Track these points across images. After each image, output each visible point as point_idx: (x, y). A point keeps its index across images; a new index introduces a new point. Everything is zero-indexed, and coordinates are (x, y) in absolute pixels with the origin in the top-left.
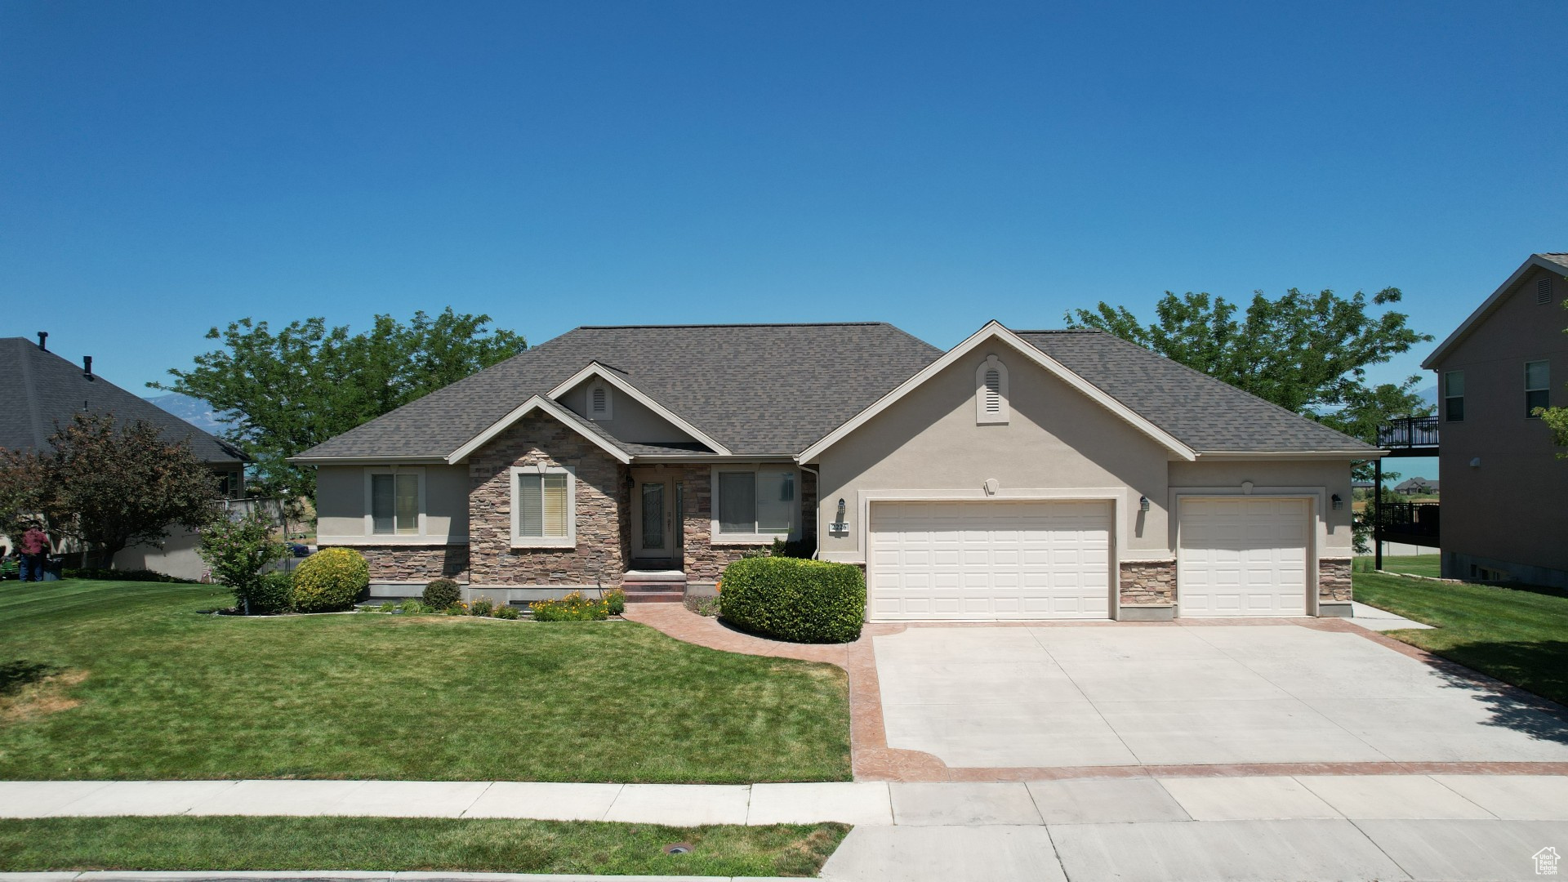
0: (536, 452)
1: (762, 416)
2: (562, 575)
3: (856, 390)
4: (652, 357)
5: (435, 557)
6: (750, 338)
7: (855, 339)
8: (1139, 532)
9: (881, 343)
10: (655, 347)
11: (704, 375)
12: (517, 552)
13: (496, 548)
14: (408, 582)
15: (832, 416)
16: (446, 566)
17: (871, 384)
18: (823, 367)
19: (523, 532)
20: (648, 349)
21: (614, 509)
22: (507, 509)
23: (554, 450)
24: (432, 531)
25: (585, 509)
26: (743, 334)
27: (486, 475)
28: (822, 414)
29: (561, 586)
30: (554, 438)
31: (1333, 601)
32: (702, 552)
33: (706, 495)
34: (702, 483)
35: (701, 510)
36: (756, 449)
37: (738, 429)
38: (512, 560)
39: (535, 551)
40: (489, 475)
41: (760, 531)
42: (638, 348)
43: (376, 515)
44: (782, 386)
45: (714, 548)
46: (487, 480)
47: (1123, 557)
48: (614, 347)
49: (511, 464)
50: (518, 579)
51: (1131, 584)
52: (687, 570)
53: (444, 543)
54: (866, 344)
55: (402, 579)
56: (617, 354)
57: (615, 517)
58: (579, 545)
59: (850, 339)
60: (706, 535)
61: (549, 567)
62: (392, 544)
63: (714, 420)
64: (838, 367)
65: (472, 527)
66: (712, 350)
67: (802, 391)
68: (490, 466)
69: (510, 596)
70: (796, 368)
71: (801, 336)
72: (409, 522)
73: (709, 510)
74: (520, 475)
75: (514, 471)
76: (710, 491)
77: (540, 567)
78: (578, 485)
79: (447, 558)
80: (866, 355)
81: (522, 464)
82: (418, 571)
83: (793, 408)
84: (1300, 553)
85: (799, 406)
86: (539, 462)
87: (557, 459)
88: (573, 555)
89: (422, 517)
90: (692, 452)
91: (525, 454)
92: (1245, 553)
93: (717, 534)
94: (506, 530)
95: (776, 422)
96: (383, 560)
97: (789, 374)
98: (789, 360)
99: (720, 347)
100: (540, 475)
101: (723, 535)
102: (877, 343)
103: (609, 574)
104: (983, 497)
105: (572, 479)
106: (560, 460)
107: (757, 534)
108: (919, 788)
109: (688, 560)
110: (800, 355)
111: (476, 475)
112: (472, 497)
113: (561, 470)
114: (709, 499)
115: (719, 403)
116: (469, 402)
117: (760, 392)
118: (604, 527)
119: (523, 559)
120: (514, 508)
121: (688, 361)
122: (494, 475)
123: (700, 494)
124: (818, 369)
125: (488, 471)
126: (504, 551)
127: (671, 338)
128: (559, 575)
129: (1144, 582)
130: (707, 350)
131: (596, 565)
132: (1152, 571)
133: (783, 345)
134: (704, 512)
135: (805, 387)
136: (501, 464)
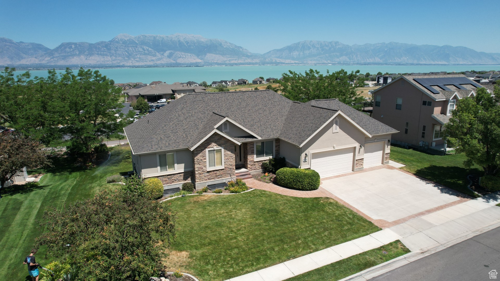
0: (213, 144)
1: (261, 125)
3: (277, 114)
5: (180, 176)
6: (239, 97)
7: (267, 96)
8: (359, 153)
9: (274, 97)
10: (216, 101)
11: (236, 111)
12: (208, 172)
16: (184, 178)
17: (280, 112)
18: (265, 106)
19: (210, 166)
21: (234, 157)
22: (205, 161)
25: (227, 158)
27: (199, 152)
29: (221, 179)
30: (218, 140)
31: (387, 161)
32: (252, 164)
34: (252, 146)
36: (267, 137)
37: (258, 130)
39: (213, 171)
41: (266, 156)
42: (211, 102)
43: (161, 166)
44: (259, 114)
45: (255, 162)
47: (357, 158)
49: (206, 148)
50: (209, 179)
52: (249, 168)
53: (183, 171)
54: (270, 98)
55: (170, 183)
58: (225, 168)
60: (253, 159)
61: (217, 174)
62: (167, 174)
64: (269, 106)
65: (195, 167)
67: (265, 115)
69: (207, 184)
70: (258, 107)
71: (252, 95)
73: (254, 153)
74: (209, 151)
76: (254, 148)
78: (225, 152)
79: (184, 175)
80: (272, 102)
85: (268, 121)
86: (214, 147)
87: (219, 145)
89: (176, 165)
91: (210, 145)
94: (205, 166)
95: (265, 127)
96: (164, 179)
97: (258, 110)
98: (255, 105)
99: (234, 100)
100: (214, 150)
101: (257, 158)
103: (233, 174)
104: (333, 149)
108: (393, 228)
111: (196, 152)
113: (220, 148)
115: (247, 121)
117: (255, 116)
118: (232, 162)
123: (251, 149)
126: (205, 172)
127: (218, 97)
128: (220, 176)
129: (359, 163)
130: (231, 102)
131: (230, 172)
133: (250, 99)
136: (203, 148)
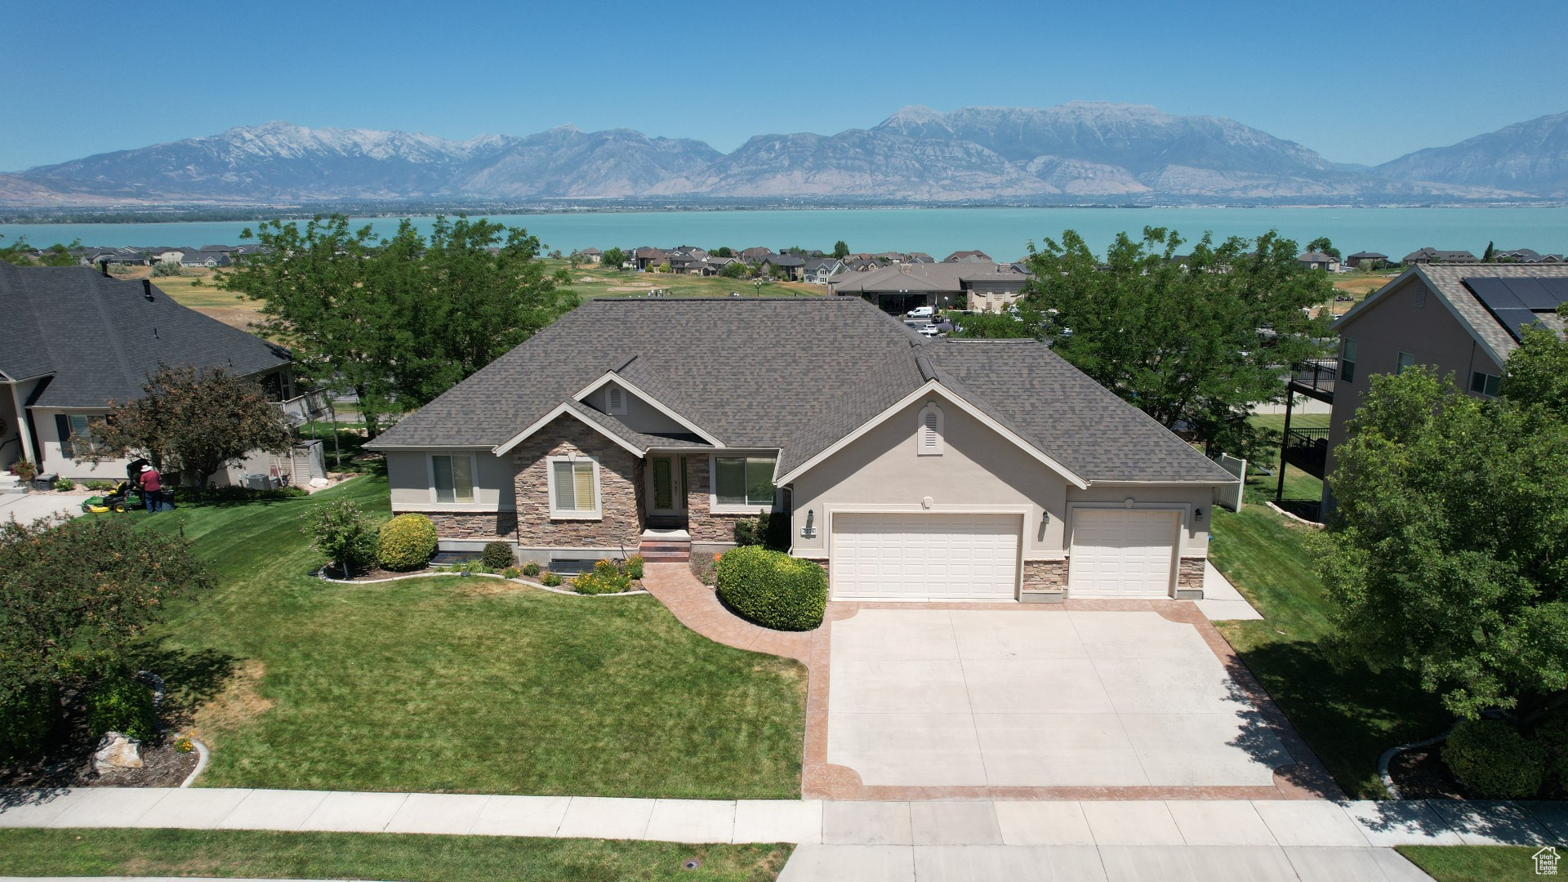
0: (567, 445)
1: (750, 406)
2: (591, 540)
3: (829, 377)
4: (657, 335)
5: (489, 521)
6: (740, 314)
7: (832, 318)
8: (1041, 537)
9: (854, 322)
10: (660, 324)
11: (702, 358)
12: (555, 522)
13: (538, 519)
14: (469, 539)
15: (808, 406)
16: (497, 527)
17: (842, 370)
18: (803, 349)
19: (560, 506)
20: (653, 326)
21: (632, 490)
22: (546, 490)
23: (581, 444)
24: (485, 500)
25: (608, 490)
26: (734, 310)
27: (527, 462)
28: (801, 403)
29: (592, 548)
30: (580, 434)
31: (1189, 588)
32: (703, 519)
33: (705, 475)
34: (702, 466)
35: (701, 487)
36: (746, 442)
37: (731, 419)
38: (552, 528)
39: (570, 522)
40: (530, 462)
41: (749, 504)
42: (645, 324)
43: (437, 488)
44: (768, 371)
45: (712, 516)
46: (528, 466)
47: (1026, 557)
48: (624, 323)
49: (547, 454)
50: (557, 542)
51: (1032, 576)
52: (692, 532)
53: (496, 510)
54: (840, 323)
55: (463, 537)
56: (627, 332)
57: (633, 496)
58: (604, 518)
59: (827, 317)
60: (706, 506)
61: (582, 533)
62: (454, 511)
63: (711, 409)
64: (816, 350)
65: (517, 503)
66: (708, 328)
67: (784, 377)
68: (529, 455)
69: (551, 556)
70: (780, 350)
71: (785, 312)
72: (466, 492)
73: (708, 487)
74: (554, 462)
75: (550, 460)
76: (708, 472)
77: (575, 533)
78: (602, 472)
79: (499, 521)
80: (840, 336)
81: (556, 454)
82: (476, 531)
83: (777, 397)
84: (1168, 550)
85: (782, 394)
86: (569, 452)
87: (583, 451)
88: (600, 525)
89: (476, 490)
90: (692, 443)
91: (557, 446)
92: (1124, 549)
93: (714, 505)
94: (546, 505)
95: (762, 413)
96: (447, 523)
97: (774, 358)
98: (774, 341)
99: (715, 324)
100: (571, 463)
101: (720, 505)
102: (849, 322)
103: (630, 540)
104: (921, 511)
105: (596, 466)
106: (587, 451)
107: (747, 505)
108: (842, 806)
109: (692, 525)
110: (783, 335)
111: (519, 462)
112: (517, 479)
113: (588, 459)
114: (708, 478)
115: (714, 390)
116: (506, 386)
117: (749, 378)
118: (624, 504)
119: (560, 527)
120: (551, 487)
121: (688, 342)
122: (533, 463)
123: (700, 475)
124: (799, 353)
125: (528, 459)
126: (545, 521)
127: (672, 313)
128: (590, 540)
129: (1042, 575)
130: (704, 327)
131: (618, 533)
132: (1049, 567)
133: (769, 324)
134: (704, 488)
135: (787, 373)
136: (539, 454)
